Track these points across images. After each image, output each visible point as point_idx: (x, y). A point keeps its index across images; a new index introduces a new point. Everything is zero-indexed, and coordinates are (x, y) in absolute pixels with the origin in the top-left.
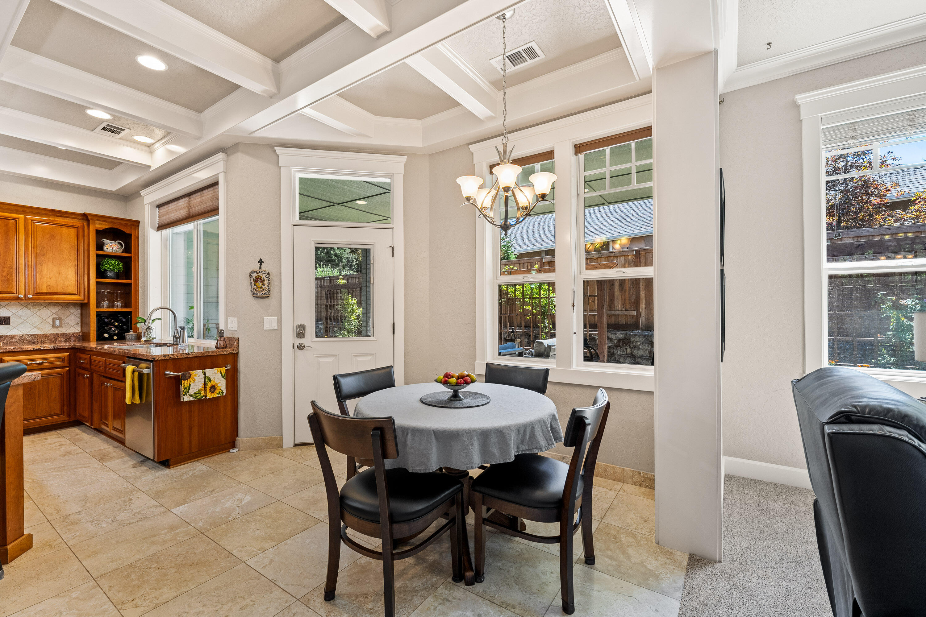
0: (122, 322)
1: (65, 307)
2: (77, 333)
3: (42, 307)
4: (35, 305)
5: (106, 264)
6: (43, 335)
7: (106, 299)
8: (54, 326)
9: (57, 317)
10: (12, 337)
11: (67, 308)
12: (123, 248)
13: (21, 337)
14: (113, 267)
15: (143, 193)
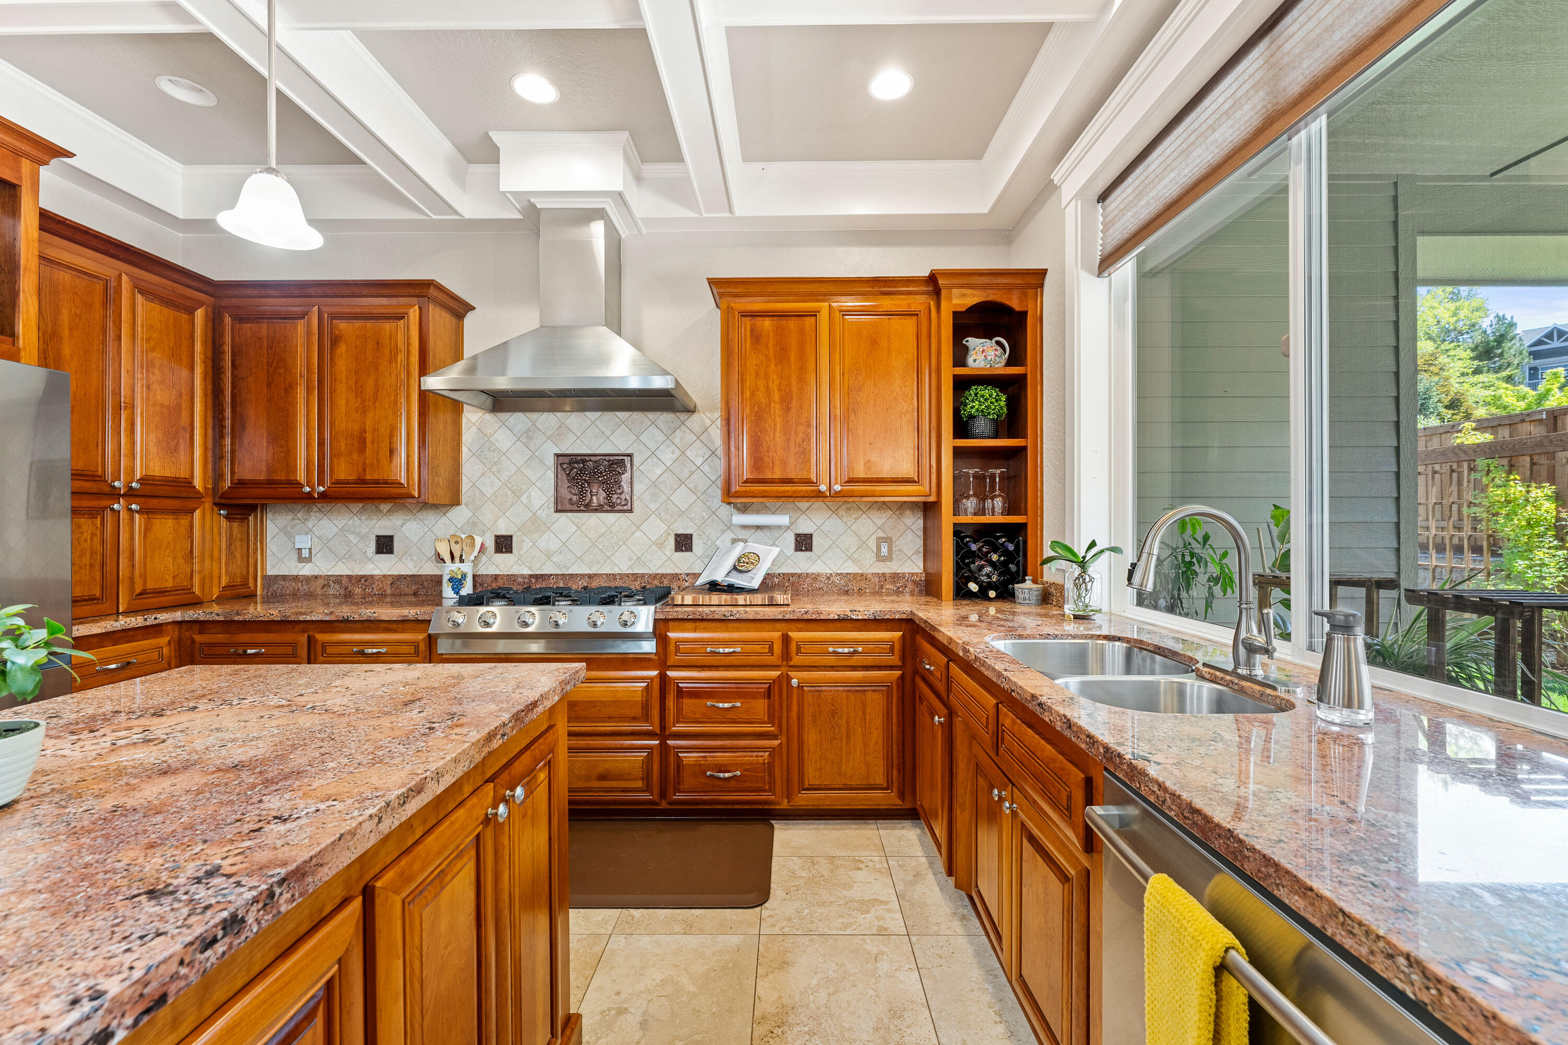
0: (1006, 552)
1: (897, 513)
2: (917, 574)
3: (861, 512)
4: (849, 509)
5: (973, 401)
6: (862, 575)
7: (971, 492)
8: (880, 558)
9: (884, 535)
10: (815, 577)
11: (901, 514)
12: (1007, 355)
13: (828, 578)
14: (988, 407)
15: (1056, 177)
